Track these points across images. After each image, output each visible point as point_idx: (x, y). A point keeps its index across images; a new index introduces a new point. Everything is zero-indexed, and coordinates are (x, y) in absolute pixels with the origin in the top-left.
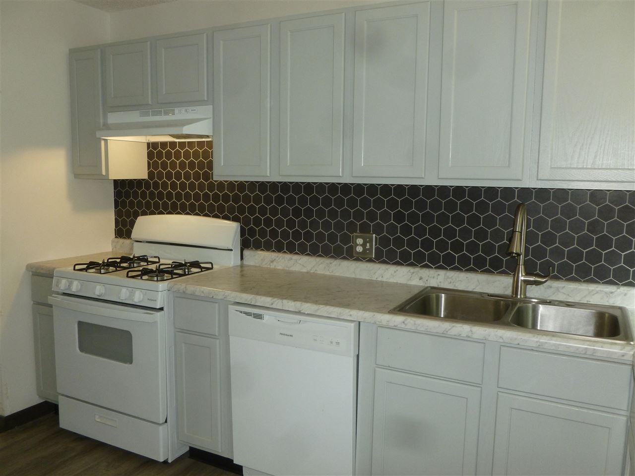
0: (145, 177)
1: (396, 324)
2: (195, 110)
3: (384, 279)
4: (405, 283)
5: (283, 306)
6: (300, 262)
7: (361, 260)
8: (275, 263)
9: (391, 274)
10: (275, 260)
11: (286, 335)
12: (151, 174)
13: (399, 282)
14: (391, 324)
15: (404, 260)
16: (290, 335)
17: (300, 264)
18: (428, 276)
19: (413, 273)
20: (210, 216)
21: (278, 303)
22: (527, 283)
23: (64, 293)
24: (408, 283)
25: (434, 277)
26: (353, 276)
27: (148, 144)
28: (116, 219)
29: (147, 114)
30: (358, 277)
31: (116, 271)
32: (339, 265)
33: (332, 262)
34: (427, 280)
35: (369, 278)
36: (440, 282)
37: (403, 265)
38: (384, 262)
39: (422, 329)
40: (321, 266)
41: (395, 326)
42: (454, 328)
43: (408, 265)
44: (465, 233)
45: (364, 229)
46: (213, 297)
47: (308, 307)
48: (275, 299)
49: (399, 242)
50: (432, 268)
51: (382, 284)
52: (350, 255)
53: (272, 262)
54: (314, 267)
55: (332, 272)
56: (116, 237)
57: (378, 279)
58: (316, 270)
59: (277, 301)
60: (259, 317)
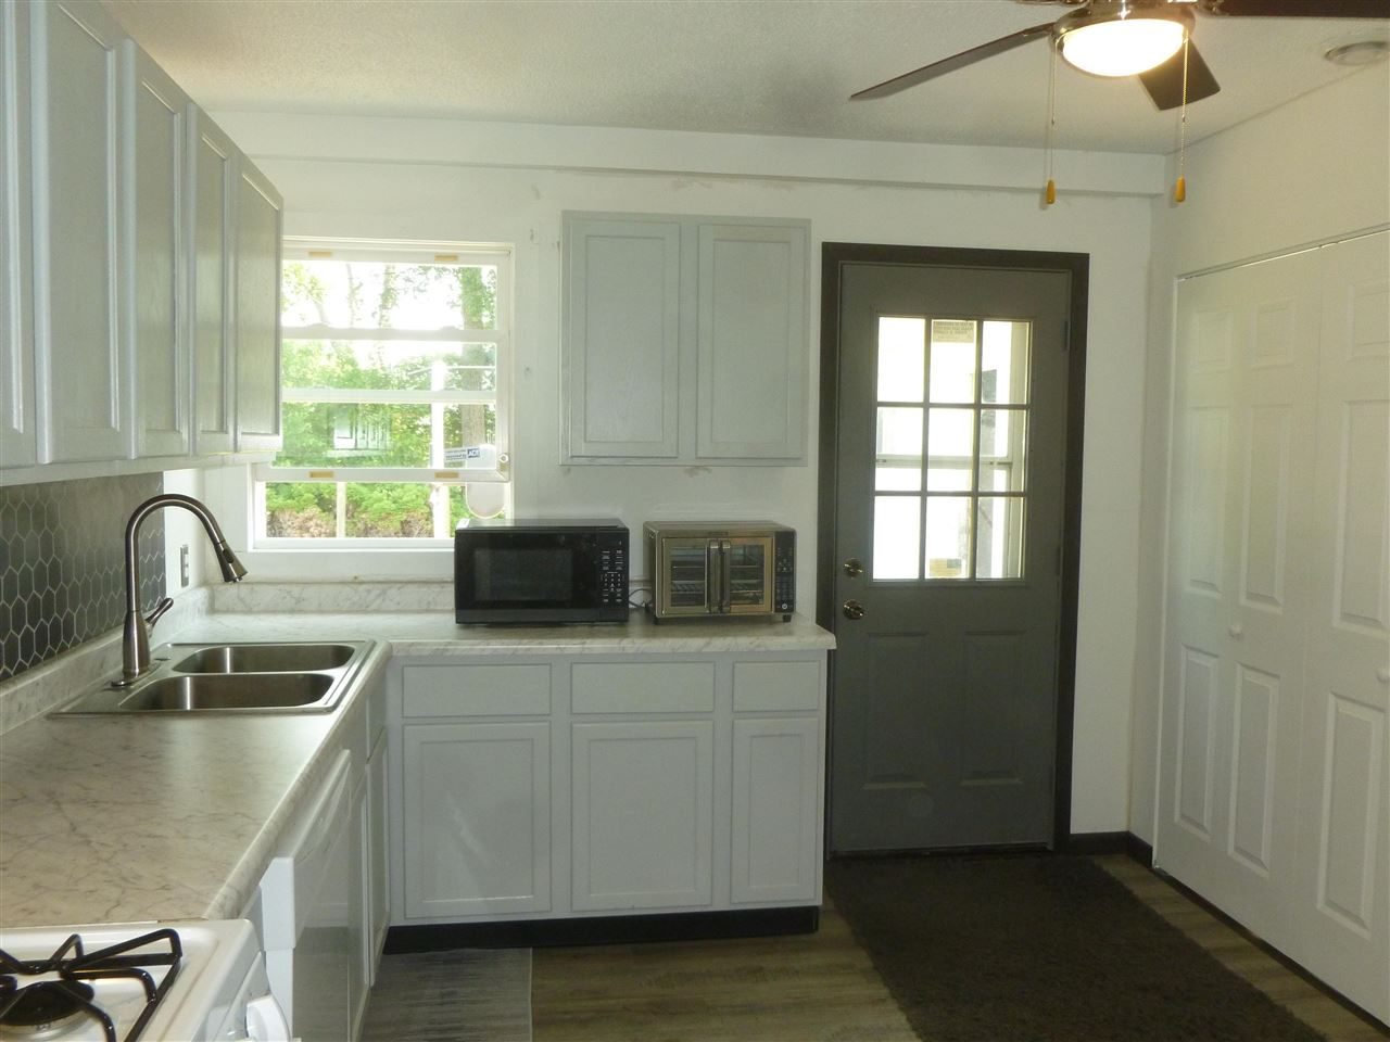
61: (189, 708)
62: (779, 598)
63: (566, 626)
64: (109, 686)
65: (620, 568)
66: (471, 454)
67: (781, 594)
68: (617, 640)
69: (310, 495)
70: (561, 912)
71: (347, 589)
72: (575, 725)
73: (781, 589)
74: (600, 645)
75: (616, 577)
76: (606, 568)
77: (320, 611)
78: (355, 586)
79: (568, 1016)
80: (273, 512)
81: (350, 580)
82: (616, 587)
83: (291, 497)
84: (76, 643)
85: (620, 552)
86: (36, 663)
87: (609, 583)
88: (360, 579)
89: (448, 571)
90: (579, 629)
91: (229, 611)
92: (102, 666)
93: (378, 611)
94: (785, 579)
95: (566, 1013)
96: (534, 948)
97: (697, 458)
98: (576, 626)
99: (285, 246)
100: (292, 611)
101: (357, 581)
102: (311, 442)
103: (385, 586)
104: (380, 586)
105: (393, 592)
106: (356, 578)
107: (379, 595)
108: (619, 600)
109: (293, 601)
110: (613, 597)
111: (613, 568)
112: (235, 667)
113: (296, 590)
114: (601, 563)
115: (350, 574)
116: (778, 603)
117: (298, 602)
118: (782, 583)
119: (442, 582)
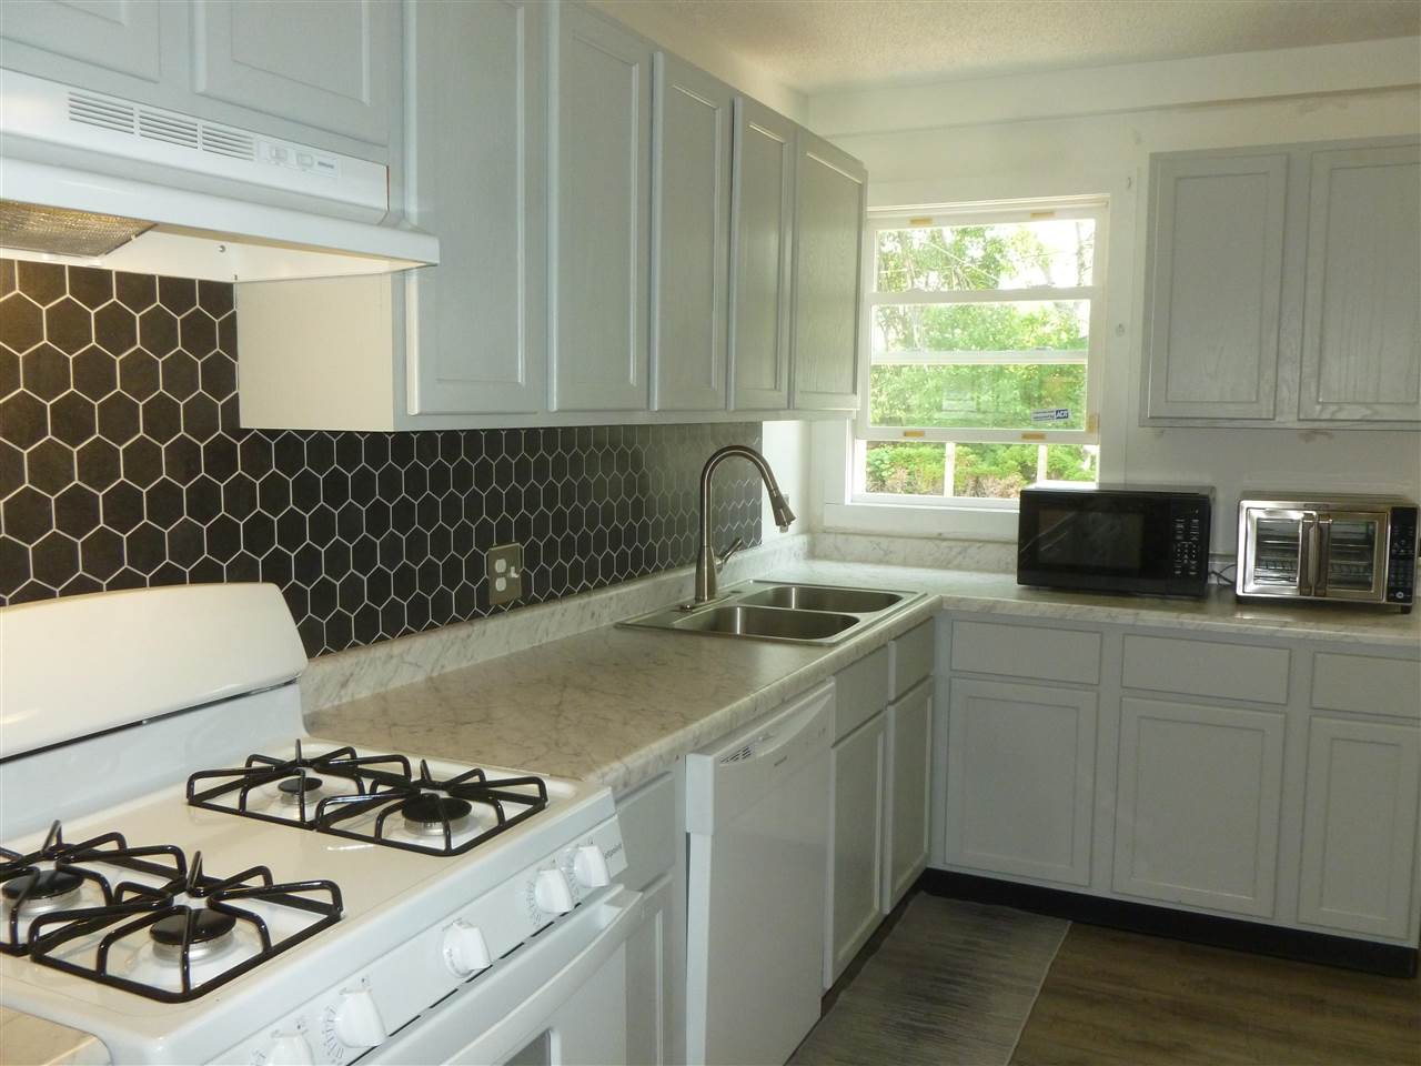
4: (576, 631)
6: (408, 658)
8: (352, 685)
10: (352, 675)
13: (569, 635)
15: (558, 587)
17: (410, 664)
18: (601, 606)
24: (580, 631)
29: (115, 119)
37: (559, 598)
43: (565, 595)
53: (344, 685)
54: (437, 660)
58: (443, 667)
61: (738, 632)
62: (1392, 584)
63: (1136, 596)
64: (678, 608)
65: (1194, 538)
66: (1059, 415)
67: (1396, 581)
68: (1175, 614)
69: (1013, 462)
70: (1100, 890)
71: (931, 545)
72: (1124, 699)
73: (1396, 574)
74: (1154, 617)
75: (1190, 548)
76: (1179, 538)
77: (905, 563)
78: (937, 542)
79: (1080, 992)
80: (978, 478)
81: (935, 535)
82: (1190, 558)
83: (996, 464)
84: (657, 569)
85: (1196, 521)
86: (615, 582)
87: (1182, 553)
88: (946, 536)
89: (1013, 531)
90: (1147, 600)
91: (826, 557)
92: (680, 591)
93: (959, 568)
94: (1402, 562)
95: (1079, 989)
96: (1075, 921)
97: (1299, 420)
98: (1145, 597)
99: (869, 217)
100: (879, 562)
101: (940, 538)
102: (1019, 409)
103: (966, 544)
104: (961, 544)
105: (973, 550)
106: (940, 534)
107: (960, 553)
108: (1193, 573)
109: (882, 553)
110: (1186, 569)
111: (1187, 537)
112: (800, 604)
113: (885, 543)
114: (1175, 532)
115: (935, 529)
116: (1392, 591)
117: (886, 554)
118: (1397, 567)
119: (1006, 543)
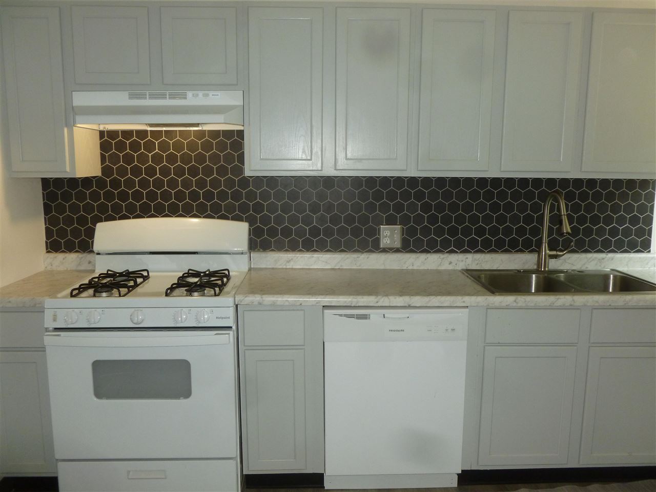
0: (98, 173)
1: (508, 304)
2: (218, 95)
3: (415, 268)
4: (435, 268)
5: (390, 302)
7: (388, 252)
9: (422, 262)
11: (397, 331)
12: (106, 170)
13: (429, 268)
14: (504, 304)
15: (431, 248)
16: (402, 330)
17: (323, 261)
18: (458, 260)
19: (443, 258)
20: (213, 218)
21: (384, 301)
22: (552, 257)
23: (55, 329)
24: (438, 268)
25: (462, 261)
26: (382, 267)
27: (102, 134)
28: (47, 229)
29: (141, 96)
30: (388, 267)
31: (129, 291)
32: (368, 258)
33: (359, 256)
34: (456, 264)
35: (399, 268)
36: (468, 265)
37: (430, 252)
38: (412, 251)
39: (532, 305)
40: (347, 260)
41: (507, 306)
42: (559, 300)
43: (435, 252)
44: (488, 220)
45: (391, 221)
46: (301, 304)
47: (417, 300)
48: (379, 297)
49: (426, 231)
50: (458, 252)
51: (412, 272)
52: (375, 247)
55: (360, 266)
56: (48, 252)
57: (409, 268)
58: (341, 266)
59: (382, 300)
60: (365, 317)
